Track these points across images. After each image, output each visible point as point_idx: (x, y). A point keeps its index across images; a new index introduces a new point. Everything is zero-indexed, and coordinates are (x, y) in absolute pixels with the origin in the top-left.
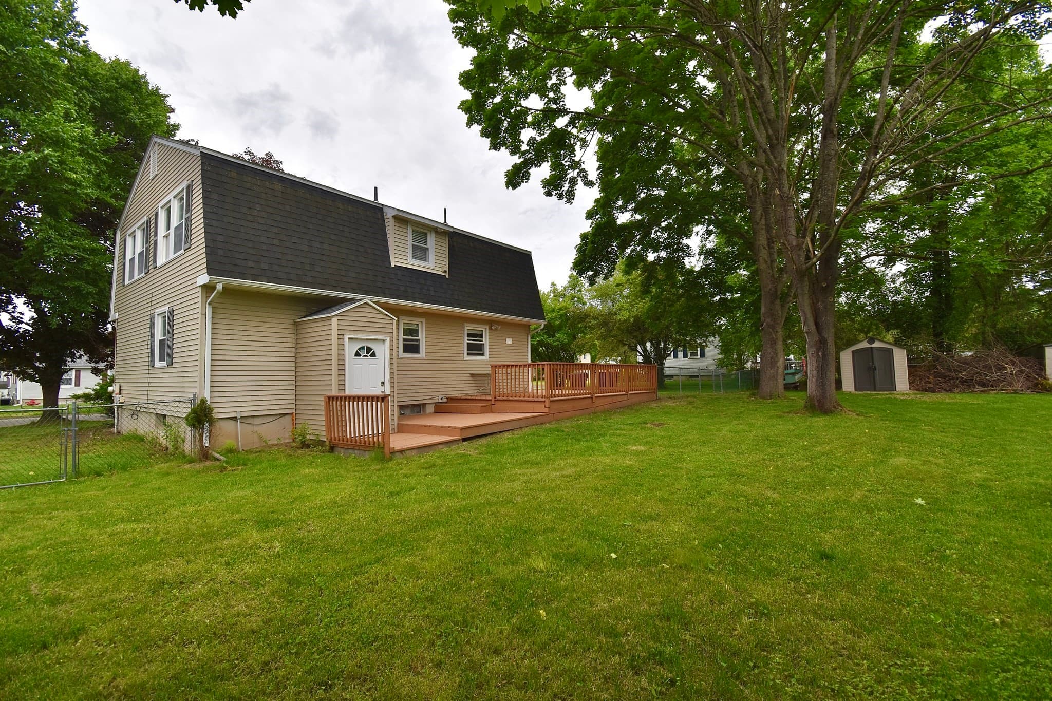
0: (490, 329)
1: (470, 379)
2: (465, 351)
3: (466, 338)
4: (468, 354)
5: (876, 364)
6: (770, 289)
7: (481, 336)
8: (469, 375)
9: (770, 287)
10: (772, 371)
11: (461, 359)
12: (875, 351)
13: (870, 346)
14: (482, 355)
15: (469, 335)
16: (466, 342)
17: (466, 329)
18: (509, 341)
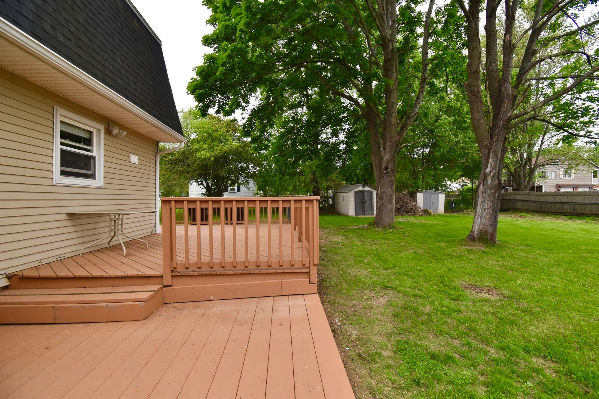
0: (108, 132)
1: (68, 223)
2: (57, 167)
3: (57, 139)
4: (63, 173)
5: (365, 200)
6: (396, 141)
7: (88, 142)
8: (65, 217)
9: (396, 138)
10: (390, 206)
11: (49, 182)
12: (365, 193)
13: (362, 189)
14: (92, 176)
15: (64, 135)
16: (57, 148)
17: (58, 119)
18: (134, 159)
